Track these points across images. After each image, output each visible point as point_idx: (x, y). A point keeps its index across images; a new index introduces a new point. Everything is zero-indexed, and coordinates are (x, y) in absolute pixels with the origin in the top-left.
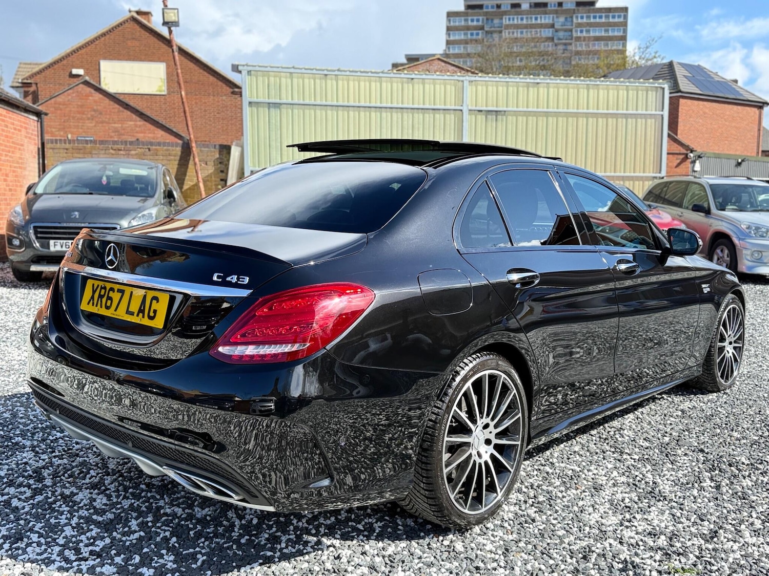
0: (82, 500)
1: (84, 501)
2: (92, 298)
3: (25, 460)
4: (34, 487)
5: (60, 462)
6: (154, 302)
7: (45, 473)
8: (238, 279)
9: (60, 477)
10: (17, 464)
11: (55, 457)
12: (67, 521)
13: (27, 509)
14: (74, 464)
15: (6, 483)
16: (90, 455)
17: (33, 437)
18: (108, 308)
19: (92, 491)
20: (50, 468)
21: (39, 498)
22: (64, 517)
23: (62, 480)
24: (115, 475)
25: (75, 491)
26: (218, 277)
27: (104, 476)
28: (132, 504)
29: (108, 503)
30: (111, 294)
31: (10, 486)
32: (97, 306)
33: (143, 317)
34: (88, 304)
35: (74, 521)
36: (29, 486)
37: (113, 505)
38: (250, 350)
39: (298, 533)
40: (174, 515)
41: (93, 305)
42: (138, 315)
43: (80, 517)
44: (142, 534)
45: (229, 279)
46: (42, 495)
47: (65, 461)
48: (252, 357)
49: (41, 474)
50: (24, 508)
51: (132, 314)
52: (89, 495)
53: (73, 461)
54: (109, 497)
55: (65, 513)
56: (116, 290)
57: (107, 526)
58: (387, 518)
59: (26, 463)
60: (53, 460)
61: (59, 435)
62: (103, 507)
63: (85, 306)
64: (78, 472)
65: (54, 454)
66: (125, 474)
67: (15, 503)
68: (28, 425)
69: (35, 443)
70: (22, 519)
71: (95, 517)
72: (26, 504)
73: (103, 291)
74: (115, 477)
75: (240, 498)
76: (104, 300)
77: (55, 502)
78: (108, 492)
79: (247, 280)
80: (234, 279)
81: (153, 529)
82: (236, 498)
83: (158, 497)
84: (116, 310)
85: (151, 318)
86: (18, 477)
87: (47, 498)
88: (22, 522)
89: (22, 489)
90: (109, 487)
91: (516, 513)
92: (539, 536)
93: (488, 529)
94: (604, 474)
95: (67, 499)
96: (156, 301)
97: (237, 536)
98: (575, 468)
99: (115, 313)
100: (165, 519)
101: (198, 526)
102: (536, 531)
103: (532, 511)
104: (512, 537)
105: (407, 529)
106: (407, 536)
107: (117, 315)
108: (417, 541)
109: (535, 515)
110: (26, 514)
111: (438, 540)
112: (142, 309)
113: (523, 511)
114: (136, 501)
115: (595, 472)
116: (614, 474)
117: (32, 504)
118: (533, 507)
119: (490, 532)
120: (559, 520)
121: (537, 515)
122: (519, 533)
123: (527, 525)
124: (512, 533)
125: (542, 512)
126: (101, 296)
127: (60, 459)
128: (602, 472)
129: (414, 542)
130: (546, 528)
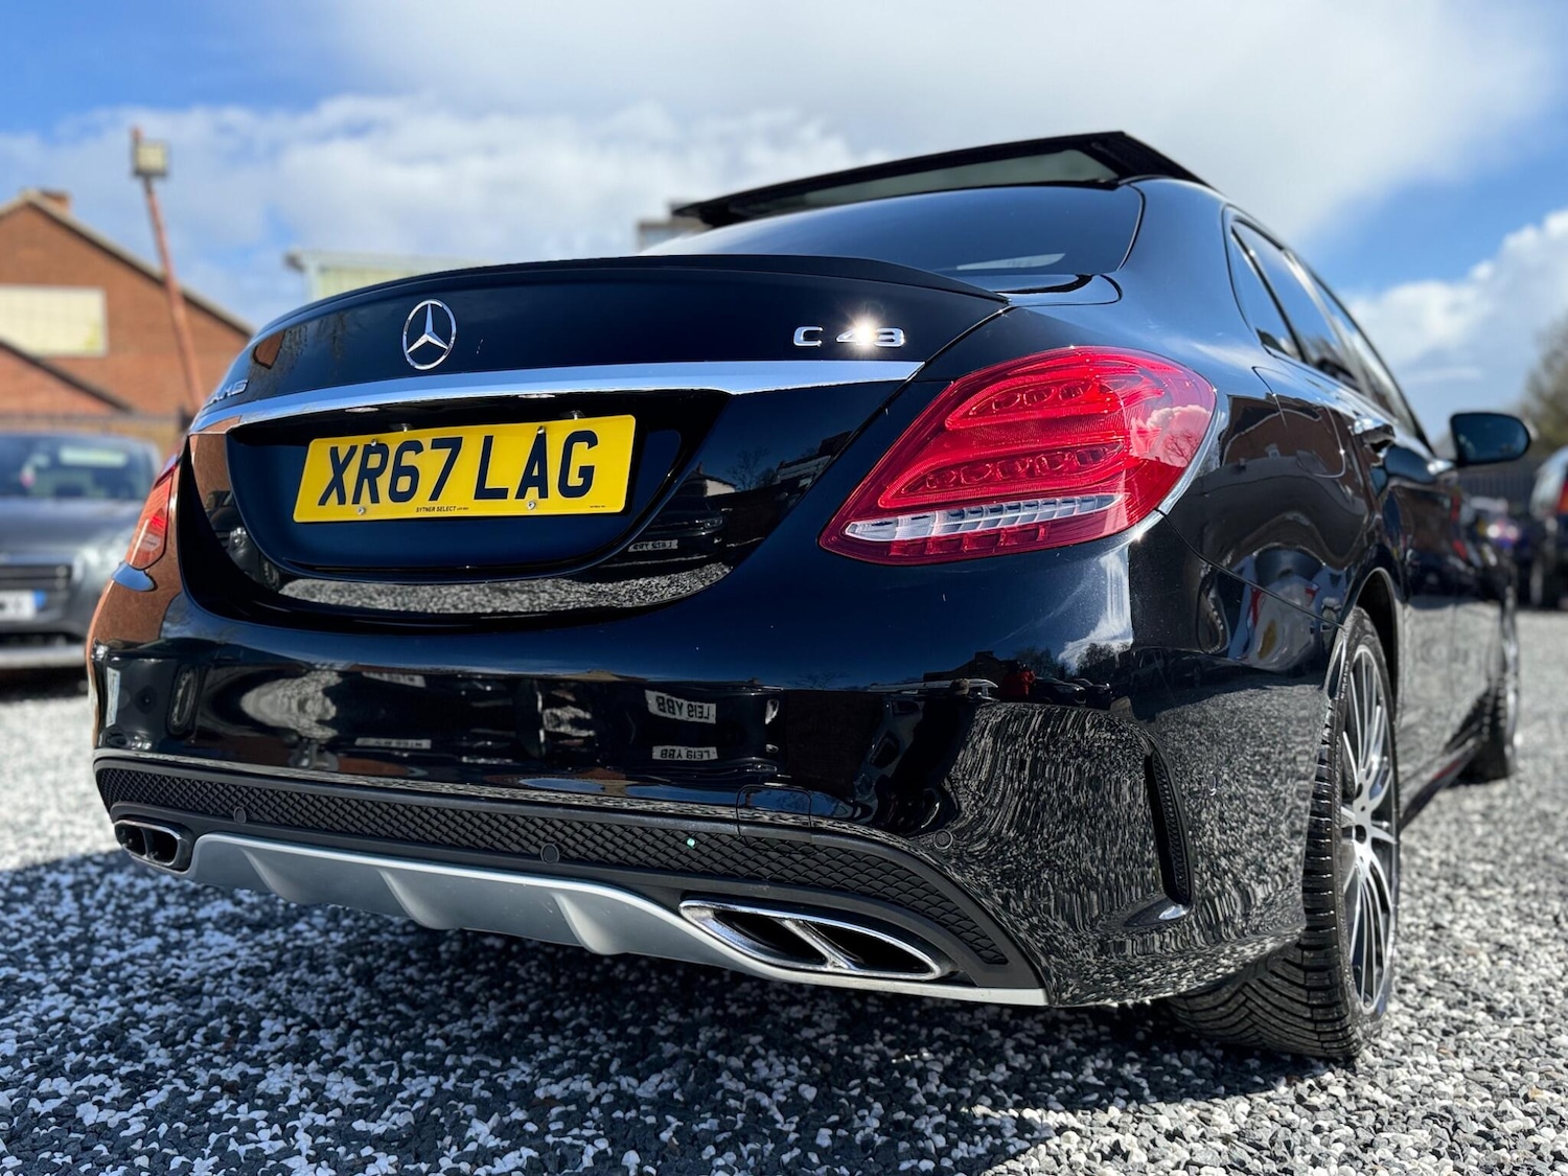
0: (286, 1092)
1: (295, 1091)
2: (337, 484)
3: (55, 1015)
4: (123, 1071)
5: (156, 1011)
6: (580, 448)
7: (135, 1037)
8: (874, 336)
9: (183, 1043)
10: (38, 1022)
11: (140, 1000)
12: (280, 1144)
13: (137, 1126)
14: (203, 1012)
15: (34, 1069)
16: (234, 990)
17: (46, 964)
18: (401, 498)
19: (299, 1066)
20: (142, 1026)
21: (156, 1098)
22: (265, 1134)
23: (190, 1049)
24: (337, 1025)
25: (251, 1072)
26: (809, 336)
27: (307, 1030)
28: (438, 1086)
29: (364, 1089)
30: (409, 459)
31: (51, 1075)
32: (356, 500)
33: (544, 494)
34: (323, 501)
35: (303, 1141)
36: (108, 1070)
37: (385, 1096)
39: (948, 1107)
40: (578, 1098)
41: (342, 501)
42: (521, 494)
43: (313, 1131)
44: (527, 1152)
45: (846, 338)
46: (159, 1088)
47: (172, 1007)
49: (124, 1040)
50: (125, 1125)
51: (501, 494)
52: (300, 1078)
53: (197, 1006)
54: (358, 1075)
55: (261, 1124)
56: (427, 443)
57: (412, 1146)
58: (1132, 1054)
59: (65, 1020)
60: (138, 1008)
61: (115, 955)
62: (360, 1101)
63: (309, 511)
64: (226, 1027)
65: (130, 995)
66: (363, 1022)
67: (89, 1114)
68: (15, 942)
69: (64, 976)
70: (137, 1153)
71: (359, 1125)
72: (125, 1114)
73: (374, 461)
74: (338, 1030)
75: (948, 969)
76: (383, 482)
77: (210, 1100)
78: (346, 1065)
79: (902, 337)
80: (863, 336)
81: (550, 1139)
82: (937, 971)
83: (497, 1063)
84: (435, 496)
85: (576, 492)
86: (62, 1052)
87: (176, 1094)
89: (93, 1081)
90: (341, 1053)
91: (1411, 1016)
92: (1522, 1053)
93: (1392, 1051)
94: (1485, 924)
95: (241, 1090)
96: (586, 444)
97: (795, 1131)
98: (1415, 920)
99: (434, 504)
100: (562, 1113)
101: (670, 1118)
102: (1504, 1045)
103: (1436, 1006)
104: (1468, 1063)
105: (1207, 1073)
106: (1226, 1087)
107: (439, 509)
108: (1264, 1095)
109: (1455, 1013)
110: (143, 1139)
111: (1311, 1087)
112: (535, 473)
113: (1417, 1010)
114: (442, 1079)
115: (1463, 923)
116: (1507, 923)
117: (145, 1112)
118: (1433, 999)
119: (1405, 1057)
120: (1522, 1015)
121: (1461, 1014)
122: (1472, 1053)
123: (1466, 1034)
124: (1456, 1054)
125: (1466, 1004)
126: (368, 475)
127: (154, 1003)
128: (1480, 923)
129: (1259, 1098)
130: (1518, 1034)
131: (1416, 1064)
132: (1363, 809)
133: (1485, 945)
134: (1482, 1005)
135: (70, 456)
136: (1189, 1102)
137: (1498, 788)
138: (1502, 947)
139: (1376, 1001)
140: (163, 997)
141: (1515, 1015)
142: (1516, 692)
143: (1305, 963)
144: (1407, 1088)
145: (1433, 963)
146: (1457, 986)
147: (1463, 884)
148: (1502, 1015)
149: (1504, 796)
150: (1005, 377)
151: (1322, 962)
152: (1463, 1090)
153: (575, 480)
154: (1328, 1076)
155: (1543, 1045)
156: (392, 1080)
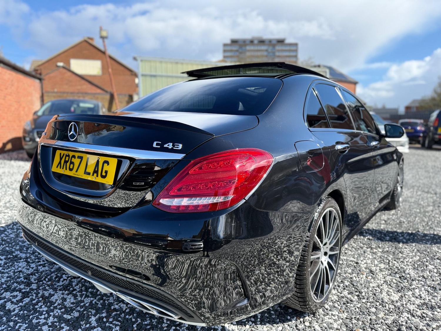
0: (56, 300)
2: (60, 163)
3: (20, 269)
4: (23, 291)
5: (43, 269)
6: (106, 165)
7: (33, 279)
8: (173, 145)
9: (42, 281)
10: (14, 272)
11: (40, 265)
12: (45, 321)
13: (16, 312)
14: (52, 270)
15: (5, 288)
17: (27, 251)
18: (71, 170)
19: (64, 292)
20: (36, 274)
21: (27, 300)
22: (43, 317)
23: (43, 283)
25: (52, 293)
26: (157, 144)
28: (91, 302)
29: (75, 301)
30: (73, 160)
31: (7, 291)
32: (63, 169)
33: (97, 176)
34: (57, 167)
35: (50, 320)
36: (20, 290)
37: (78, 304)
38: (185, 202)
41: (60, 168)
42: (93, 175)
43: (55, 317)
45: (166, 146)
46: (28, 297)
47: (47, 268)
48: (187, 207)
49: (29, 279)
50: (14, 310)
51: (89, 174)
52: (62, 296)
53: (52, 268)
54: (75, 296)
55: (44, 313)
56: (76, 157)
57: (74, 324)
59: (20, 271)
60: (39, 267)
62: (72, 305)
63: (55, 169)
64: (55, 276)
65: (39, 263)
67: (9, 306)
69: (28, 255)
70: (12, 321)
71: (65, 316)
72: (16, 306)
73: (67, 158)
76: (68, 164)
77: (37, 304)
78: (74, 292)
79: (180, 146)
80: (170, 146)
81: (107, 324)
82: (175, 317)
84: (76, 171)
85: (104, 177)
86: (13, 283)
87: (32, 300)
88: (11, 324)
89: (15, 293)
90: (75, 288)
91: (338, 296)
92: (361, 313)
93: (327, 309)
94: (370, 262)
95: (46, 300)
96: (107, 164)
97: (167, 327)
98: (353, 259)
99: (76, 173)
100: (115, 314)
101: (138, 319)
102: (357, 309)
103: (346, 293)
104: (345, 315)
105: (277, 313)
106: (280, 319)
107: (77, 175)
108: (287, 323)
109: (349, 296)
110: (15, 316)
111: (301, 322)
112: (96, 170)
113: (341, 293)
114: (94, 299)
115: (365, 261)
116: (376, 262)
117: (21, 306)
118: (346, 290)
119: (330, 312)
120: (366, 299)
121: (351, 296)
122: (348, 312)
123: (349, 304)
124: (343, 312)
125: (353, 293)
126: (66, 162)
127: (43, 267)
128: (369, 262)
129: (286, 325)
130: (362, 306)
131: (332, 314)
132: (327, 248)
133: (367, 270)
134: (357, 294)
135: (82, 105)
136: (268, 325)
137: (393, 212)
138: (371, 271)
139: (324, 297)
140: (46, 265)
141: (364, 299)
142: (401, 187)
143: (298, 296)
144: (325, 325)
145: (351, 276)
146: (354, 285)
147: (370, 247)
148: (361, 299)
149: (393, 214)
150: (207, 160)
151: (303, 297)
152: (339, 327)
153: (104, 174)
154: (307, 318)
155: (367, 311)
156: (82, 299)
